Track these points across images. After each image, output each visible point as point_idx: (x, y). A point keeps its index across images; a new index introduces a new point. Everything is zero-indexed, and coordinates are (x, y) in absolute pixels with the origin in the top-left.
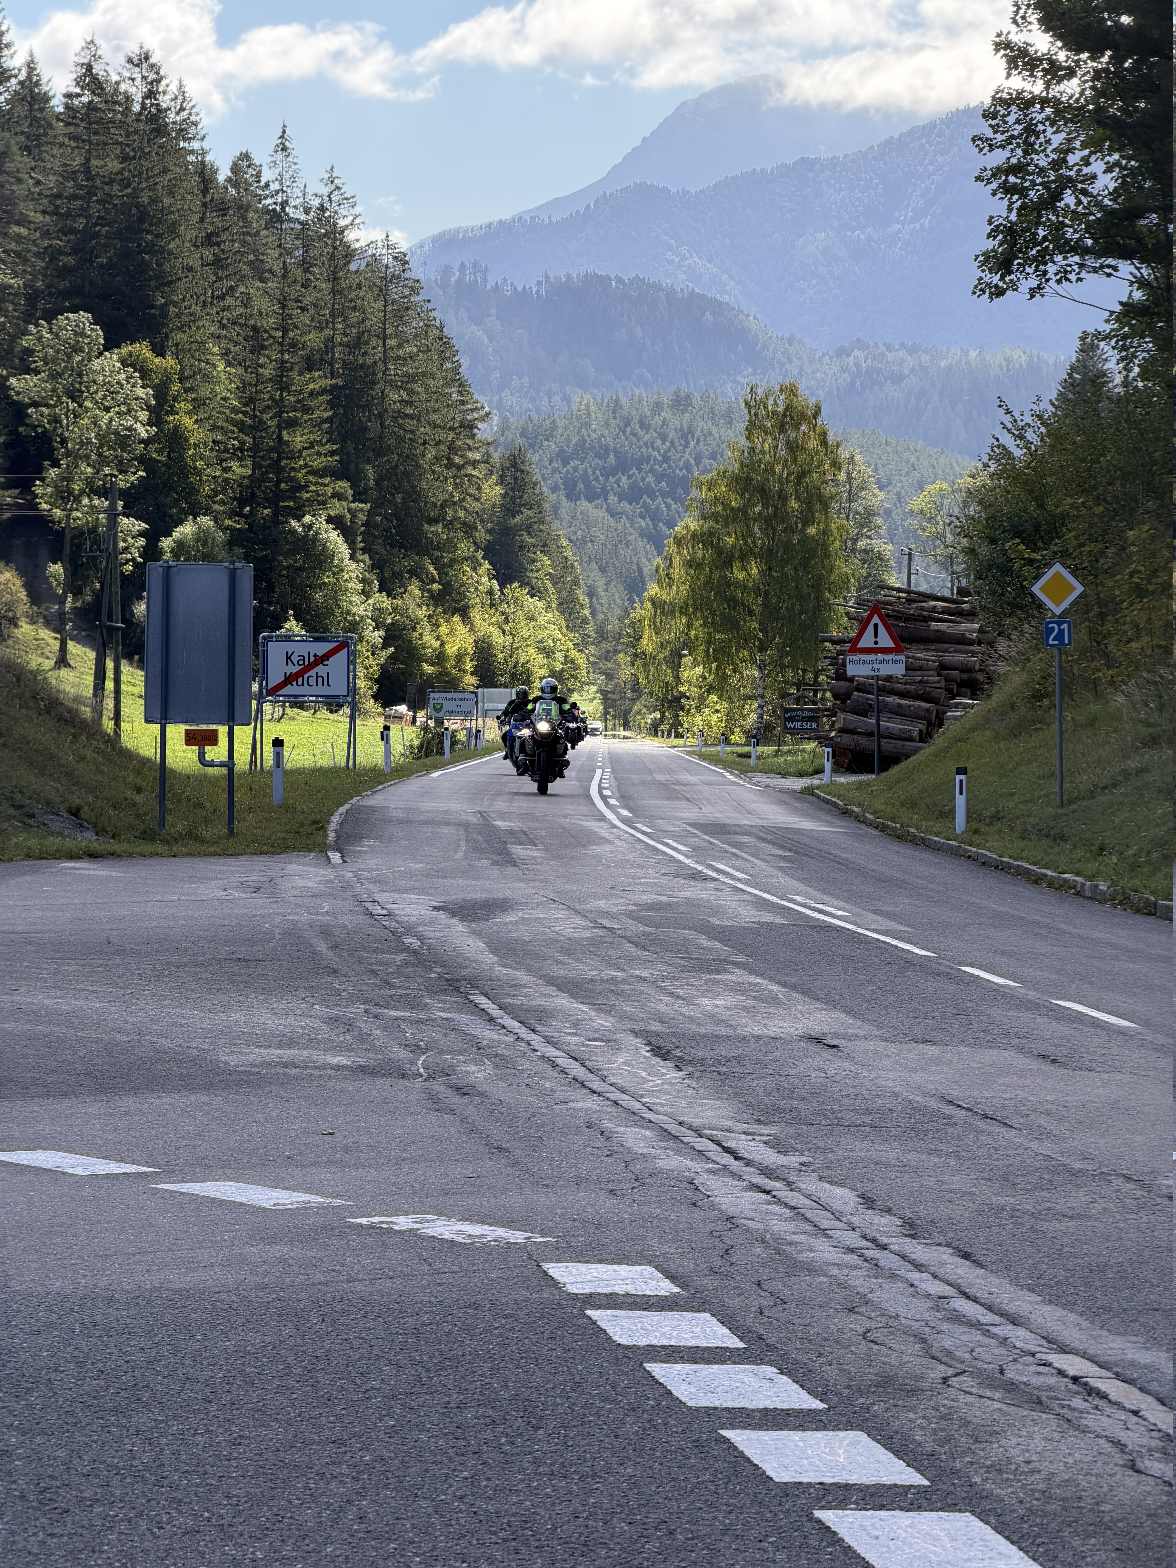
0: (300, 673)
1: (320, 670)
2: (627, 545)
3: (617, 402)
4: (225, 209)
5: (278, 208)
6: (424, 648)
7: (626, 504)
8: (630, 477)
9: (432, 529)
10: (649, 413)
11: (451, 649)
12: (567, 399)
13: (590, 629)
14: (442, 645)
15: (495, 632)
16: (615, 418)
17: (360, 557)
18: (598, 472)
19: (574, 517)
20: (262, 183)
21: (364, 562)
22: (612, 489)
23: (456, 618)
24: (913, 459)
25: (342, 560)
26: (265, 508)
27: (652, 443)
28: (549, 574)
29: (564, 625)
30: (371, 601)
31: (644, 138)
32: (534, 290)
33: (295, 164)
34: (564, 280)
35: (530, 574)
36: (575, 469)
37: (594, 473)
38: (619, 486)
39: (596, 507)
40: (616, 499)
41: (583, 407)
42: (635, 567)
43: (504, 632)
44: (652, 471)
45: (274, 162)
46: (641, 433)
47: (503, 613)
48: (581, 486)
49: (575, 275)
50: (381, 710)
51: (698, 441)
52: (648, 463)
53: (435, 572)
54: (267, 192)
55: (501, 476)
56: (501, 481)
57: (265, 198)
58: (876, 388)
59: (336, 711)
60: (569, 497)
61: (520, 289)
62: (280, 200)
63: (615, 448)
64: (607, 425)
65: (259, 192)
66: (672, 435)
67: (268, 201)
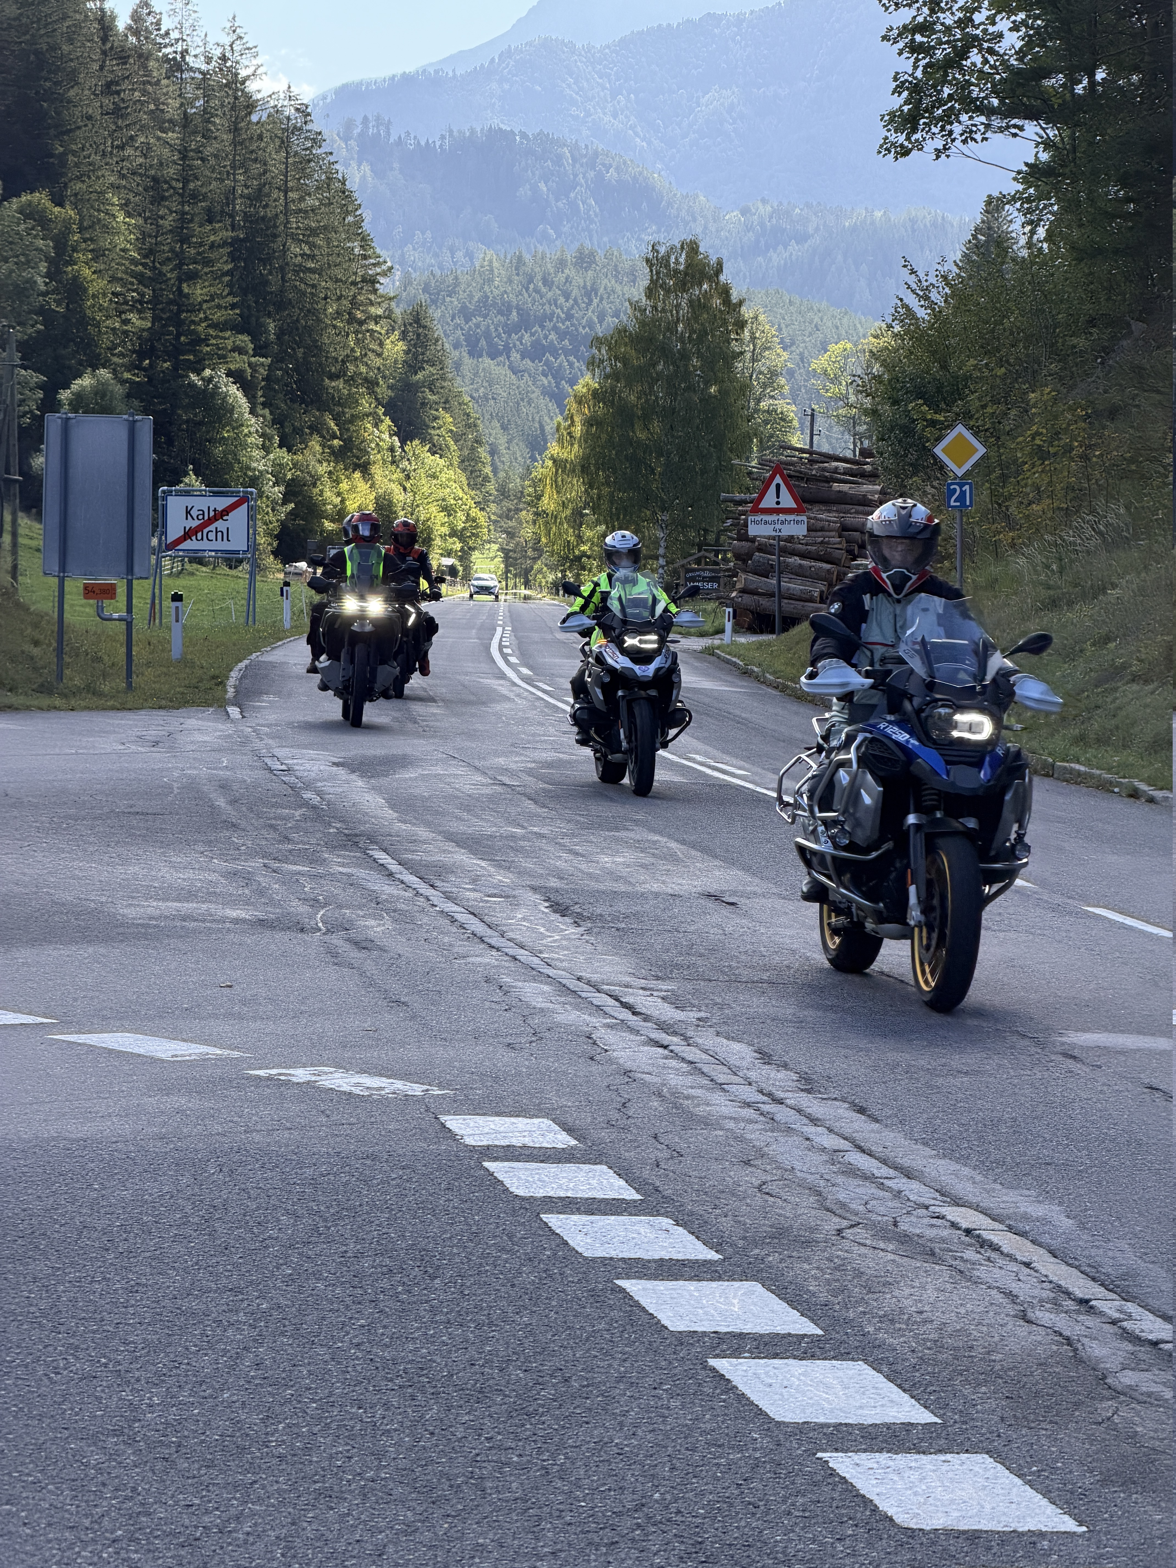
0: (200, 528)
1: (220, 524)
2: (529, 404)
3: (520, 258)
4: (125, 57)
5: (178, 57)
6: (324, 505)
7: (529, 362)
8: (532, 335)
9: (333, 384)
10: (552, 271)
12: (470, 255)
13: (491, 487)
14: (343, 501)
15: (396, 489)
16: (518, 275)
17: (261, 412)
18: (500, 329)
19: (476, 374)
20: (162, 32)
21: (264, 417)
22: (515, 346)
23: (357, 475)
24: (816, 319)
25: (242, 414)
26: (165, 361)
27: (555, 301)
28: (451, 431)
29: (465, 482)
30: (272, 456)
32: (438, 144)
33: (195, 12)
34: (468, 134)
35: (432, 432)
36: (478, 326)
37: (496, 330)
38: (521, 344)
39: (498, 365)
40: (518, 356)
41: (486, 263)
42: (537, 425)
43: (405, 489)
44: (555, 328)
45: (174, 10)
46: (544, 290)
47: (404, 470)
48: (483, 342)
49: (479, 130)
50: (280, 566)
51: (601, 299)
52: (551, 320)
53: (336, 428)
54: (167, 41)
55: (403, 332)
56: (404, 336)
57: (165, 47)
58: (780, 247)
59: (236, 567)
60: (471, 354)
61: (423, 143)
62: (179, 49)
63: (518, 305)
64: (510, 281)
65: (159, 40)
66: (575, 292)
67: (168, 50)
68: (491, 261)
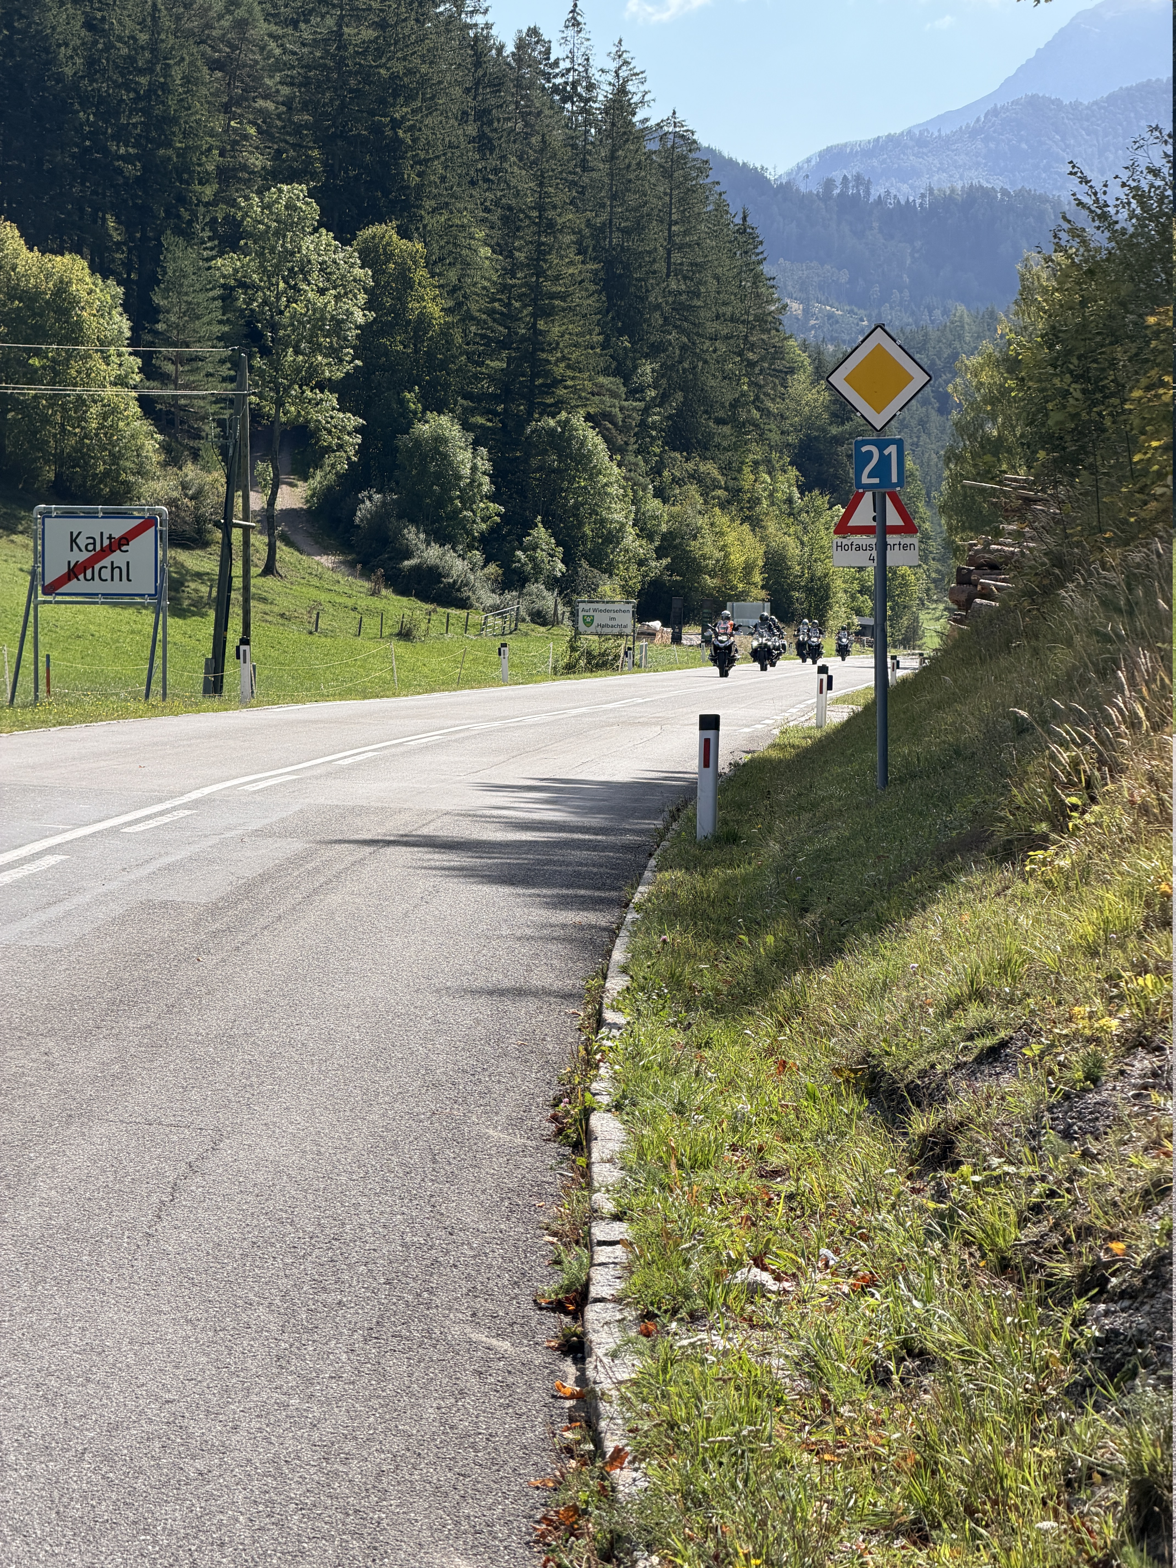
0: (90, 563)
1: (117, 557)
4: (499, 84)
5: (568, 88)
6: (705, 559)
9: (720, 430)
11: (737, 559)
14: (726, 556)
15: (791, 543)
20: (552, 60)
21: (637, 465)
23: (746, 527)
31: (1038, 50)
32: (918, 202)
33: (588, 40)
34: (950, 192)
45: (565, 39)
49: (962, 187)
53: (720, 477)
54: (557, 71)
57: (554, 77)
61: (903, 202)
62: (571, 79)
65: (548, 70)
67: (559, 81)
68: (961, 317)
